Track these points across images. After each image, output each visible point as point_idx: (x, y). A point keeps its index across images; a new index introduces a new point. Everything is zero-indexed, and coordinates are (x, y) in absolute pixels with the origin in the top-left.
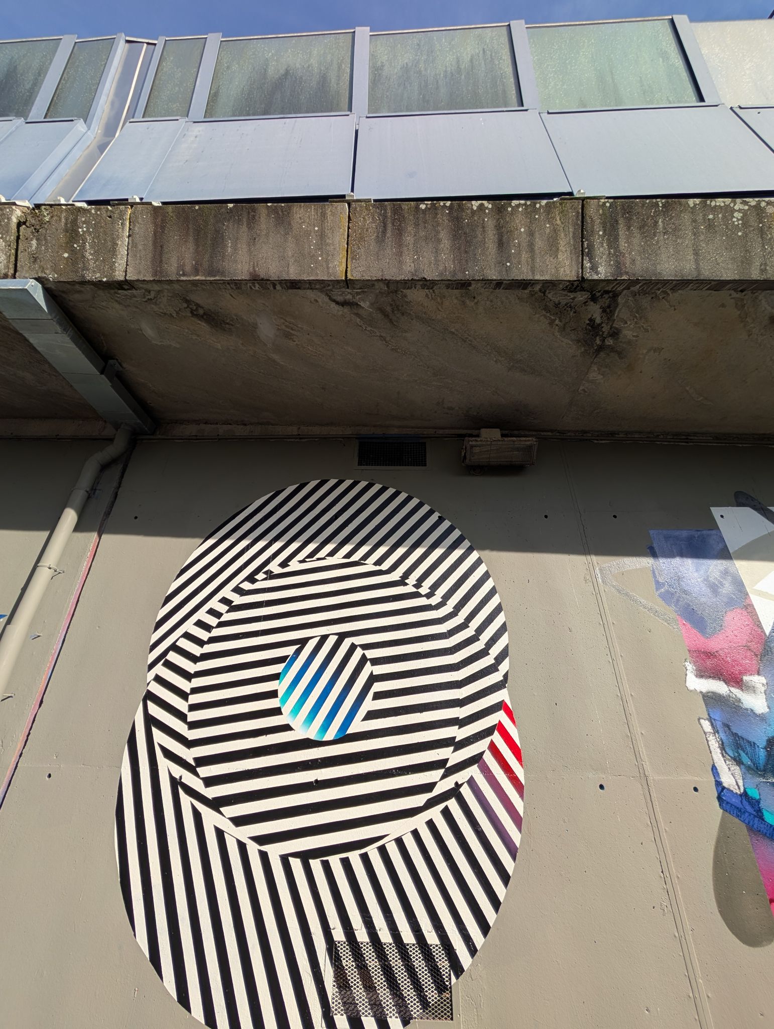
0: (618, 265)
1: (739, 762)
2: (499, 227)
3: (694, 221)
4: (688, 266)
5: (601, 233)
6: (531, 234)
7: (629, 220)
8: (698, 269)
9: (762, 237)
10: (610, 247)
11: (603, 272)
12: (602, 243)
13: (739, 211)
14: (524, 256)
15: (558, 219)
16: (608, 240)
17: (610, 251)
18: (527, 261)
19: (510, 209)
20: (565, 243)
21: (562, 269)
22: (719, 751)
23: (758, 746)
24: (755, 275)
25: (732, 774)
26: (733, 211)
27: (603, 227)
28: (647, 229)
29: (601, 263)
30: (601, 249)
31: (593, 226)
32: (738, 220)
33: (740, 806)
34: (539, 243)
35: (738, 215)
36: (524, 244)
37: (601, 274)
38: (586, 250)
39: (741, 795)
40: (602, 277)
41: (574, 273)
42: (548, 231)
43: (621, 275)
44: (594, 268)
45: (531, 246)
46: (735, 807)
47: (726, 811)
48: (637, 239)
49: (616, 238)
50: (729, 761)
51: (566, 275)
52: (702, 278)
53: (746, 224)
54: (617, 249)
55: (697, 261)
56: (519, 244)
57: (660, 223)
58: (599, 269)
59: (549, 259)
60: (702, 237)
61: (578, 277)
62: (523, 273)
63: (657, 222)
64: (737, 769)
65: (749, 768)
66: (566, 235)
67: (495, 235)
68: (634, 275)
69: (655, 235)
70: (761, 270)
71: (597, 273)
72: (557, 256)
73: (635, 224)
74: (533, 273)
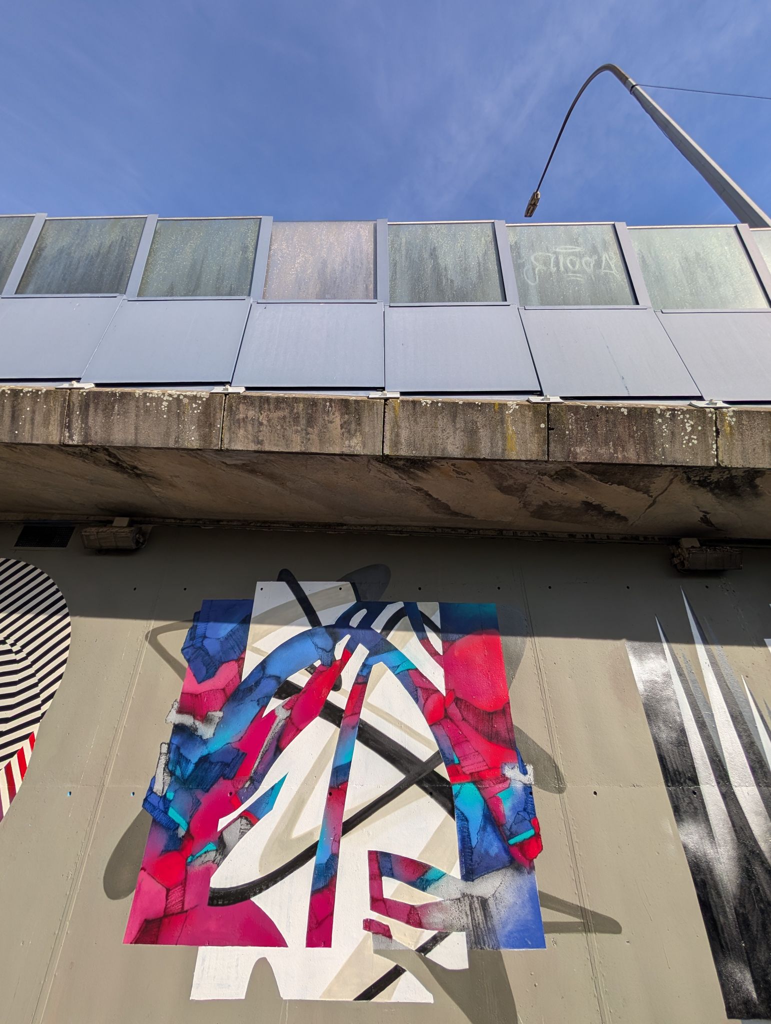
0: (86, 436)
1: (172, 774)
2: (13, 407)
3: (137, 407)
4: (130, 437)
5: (78, 413)
6: (33, 412)
7: (97, 404)
8: (136, 439)
9: (178, 420)
10: (82, 423)
11: (76, 440)
12: (77, 420)
13: (167, 401)
14: (28, 427)
15: (52, 402)
16: (82, 418)
17: (82, 426)
18: (29, 430)
19: (22, 394)
20: (55, 418)
21: (51, 437)
22: (163, 766)
23: (191, 763)
24: (171, 444)
25: (163, 783)
26: (163, 400)
27: (80, 409)
28: (108, 411)
29: (75, 434)
30: (77, 424)
31: (73, 408)
32: (165, 407)
33: (156, 805)
34: (38, 418)
35: (165, 404)
36: (28, 419)
37: (75, 441)
38: (67, 424)
39: (161, 797)
40: (75, 443)
41: (58, 439)
42: (44, 410)
43: (88, 442)
44: (71, 437)
45: (33, 419)
46: (153, 805)
47: (145, 809)
48: (100, 419)
49: (87, 417)
50: (167, 773)
51: (53, 441)
52: (138, 445)
53: (169, 411)
54: (86, 424)
55: (136, 435)
56: (25, 418)
57: (116, 408)
58: (74, 438)
59: (42, 429)
60: (141, 418)
61: (60, 442)
62: (26, 438)
63: (114, 407)
64: (168, 779)
65: (177, 778)
66: (55, 413)
67: (9, 412)
68: (96, 442)
69: (112, 416)
70: (175, 441)
71: (73, 440)
72: (48, 427)
73: (101, 407)
74: (32, 440)
